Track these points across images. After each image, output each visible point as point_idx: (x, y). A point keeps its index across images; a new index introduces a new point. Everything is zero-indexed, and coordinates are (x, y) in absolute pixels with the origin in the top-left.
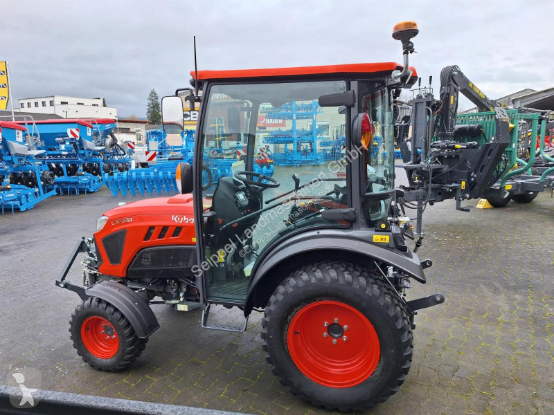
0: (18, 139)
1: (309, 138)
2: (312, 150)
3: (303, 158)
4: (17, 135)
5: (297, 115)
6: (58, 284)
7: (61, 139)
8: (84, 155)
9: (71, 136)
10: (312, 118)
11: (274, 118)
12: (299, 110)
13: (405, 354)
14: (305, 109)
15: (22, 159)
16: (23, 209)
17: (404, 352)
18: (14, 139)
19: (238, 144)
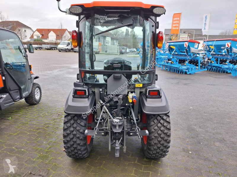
0: (195, 47)
4: (195, 45)
8: (231, 55)
9: (227, 46)
15: (195, 55)
16: (188, 73)
18: (193, 47)
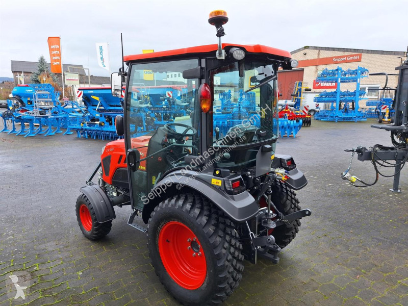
0: (134, 98)
1: (352, 98)
2: (353, 108)
3: (344, 115)
4: (134, 95)
5: (341, 79)
6: (87, 183)
7: (162, 98)
9: (168, 96)
10: (356, 81)
11: (327, 82)
12: (345, 75)
13: (220, 276)
14: (351, 74)
17: (220, 274)
19: (286, 102)
